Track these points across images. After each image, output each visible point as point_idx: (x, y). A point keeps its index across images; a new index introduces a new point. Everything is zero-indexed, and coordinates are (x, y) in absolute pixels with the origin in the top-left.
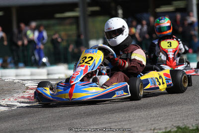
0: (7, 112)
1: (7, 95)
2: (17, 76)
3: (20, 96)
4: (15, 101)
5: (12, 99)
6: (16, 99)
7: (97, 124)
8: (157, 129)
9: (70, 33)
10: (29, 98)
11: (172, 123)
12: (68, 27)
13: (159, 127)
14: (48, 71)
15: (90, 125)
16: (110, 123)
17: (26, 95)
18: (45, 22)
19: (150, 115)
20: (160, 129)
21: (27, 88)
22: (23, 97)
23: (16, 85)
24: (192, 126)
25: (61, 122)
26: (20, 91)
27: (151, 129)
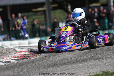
0: (6, 65)
1: (5, 56)
2: (11, 45)
3: (13, 56)
4: (10, 59)
5: (8, 58)
6: (10, 58)
7: (57, 71)
8: (91, 73)
9: (41, 20)
10: (18, 57)
11: (100, 69)
12: (40, 17)
13: (93, 72)
14: (29, 42)
15: (53, 72)
16: (64, 70)
17: (16, 55)
18: (26, 14)
19: (88, 65)
20: (93, 73)
21: (17, 52)
22: (14, 57)
23: (10, 50)
24: (112, 71)
25: (37, 71)
26: (12, 53)
27: (88, 73)
